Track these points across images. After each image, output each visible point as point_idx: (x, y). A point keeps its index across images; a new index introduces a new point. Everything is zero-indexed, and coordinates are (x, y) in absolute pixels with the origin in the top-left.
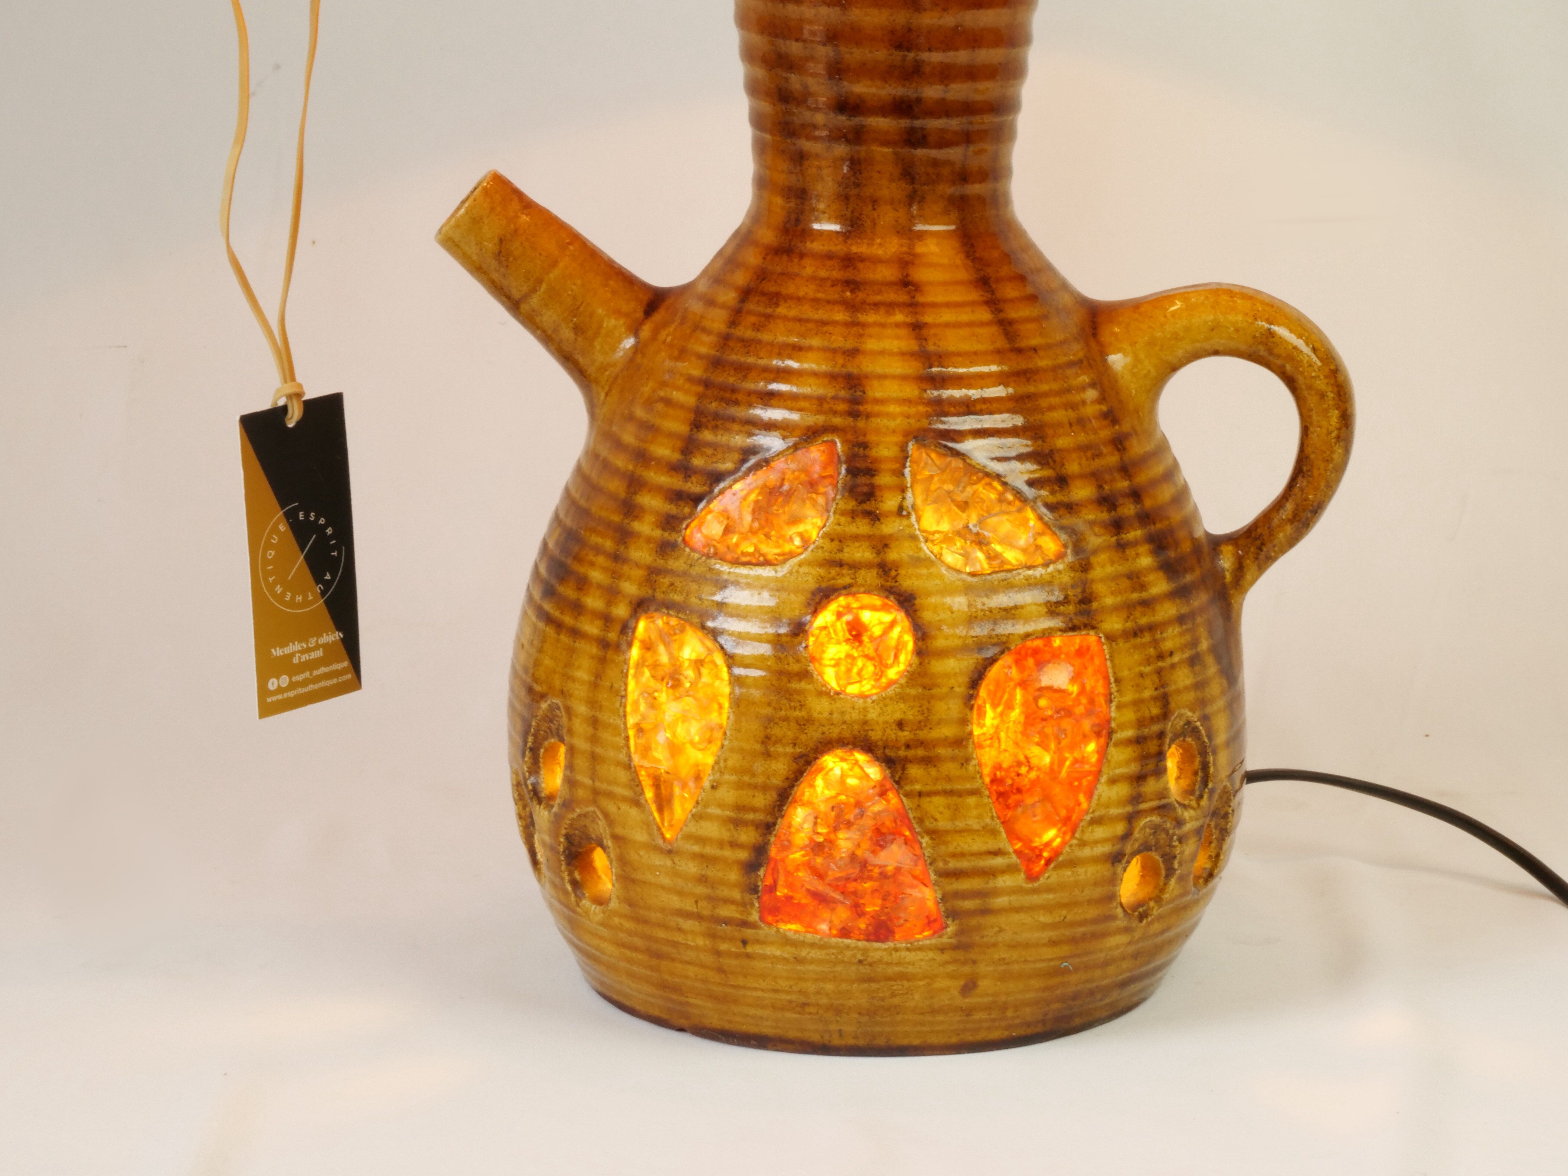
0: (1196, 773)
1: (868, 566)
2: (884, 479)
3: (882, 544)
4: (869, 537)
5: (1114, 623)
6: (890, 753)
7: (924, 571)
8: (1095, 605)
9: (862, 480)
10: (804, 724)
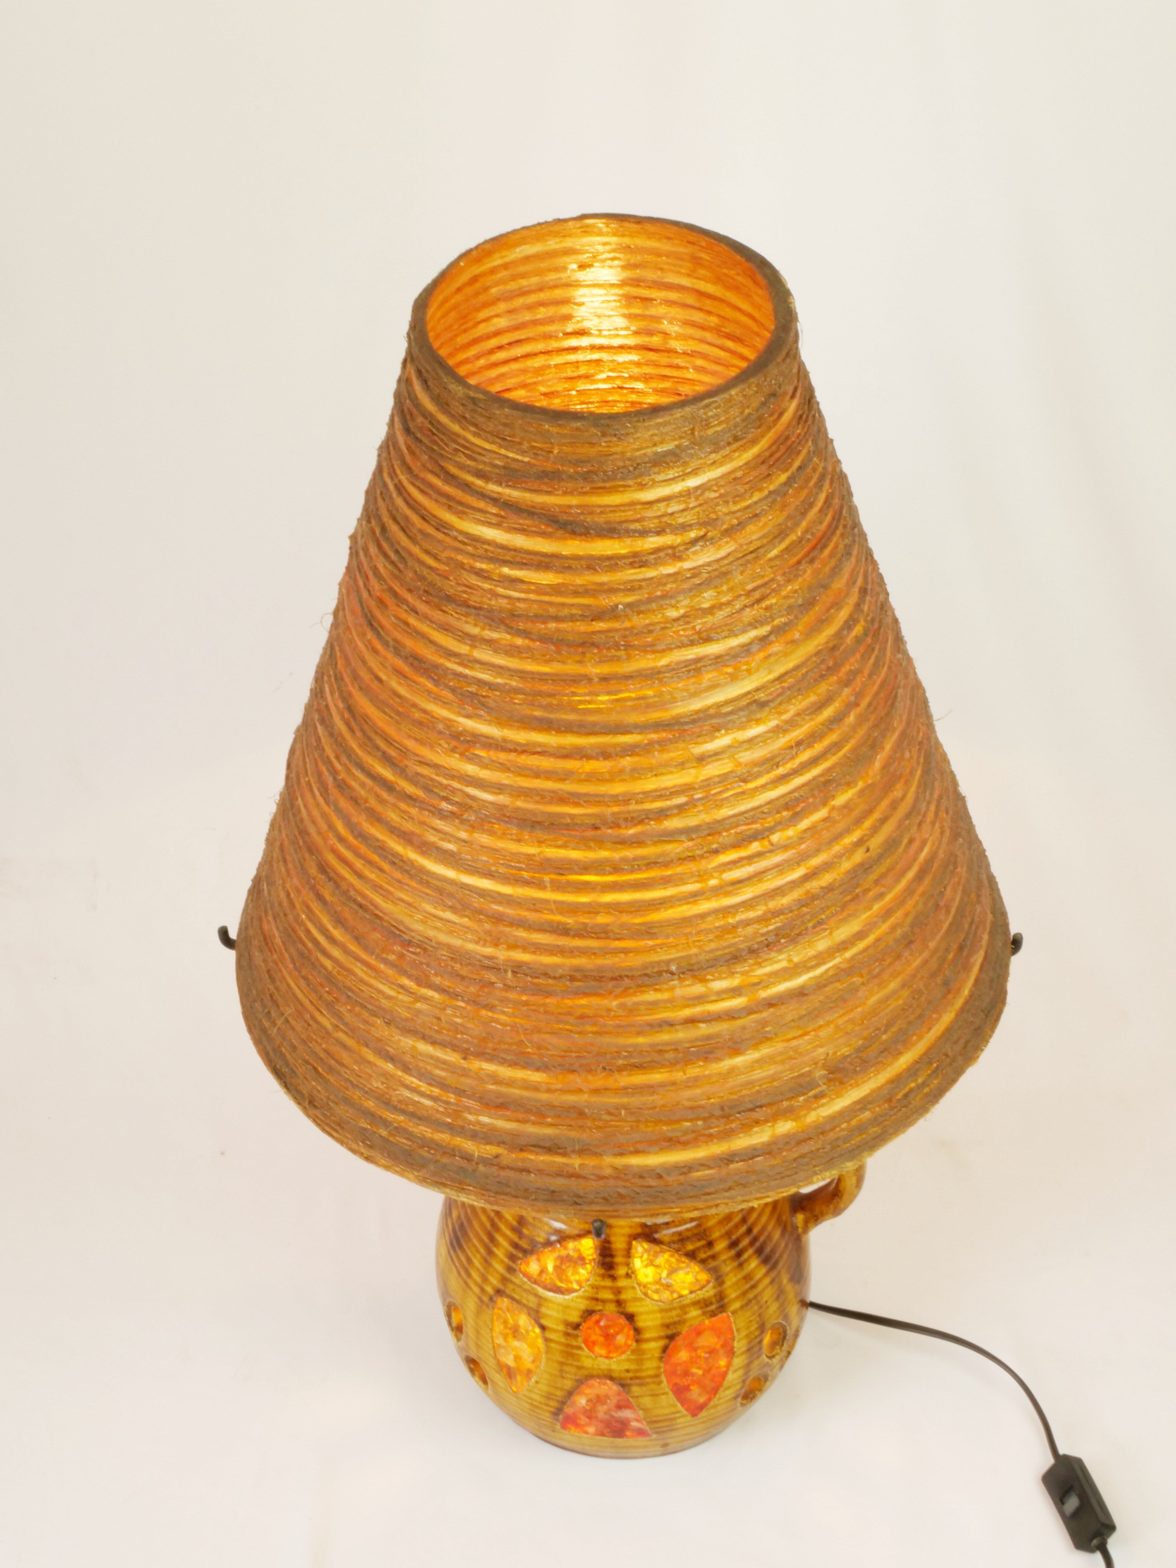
0: (780, 1334)
1: (610, 1301)
2: (619, 1259)
3: (618, 1291)
4: (611, 1288)
5: (736, 1305)
6: (623, 1382)
7: (638, 1304)
8: (726, 1301)
9: (608, 1260)
10: (580, 1368)
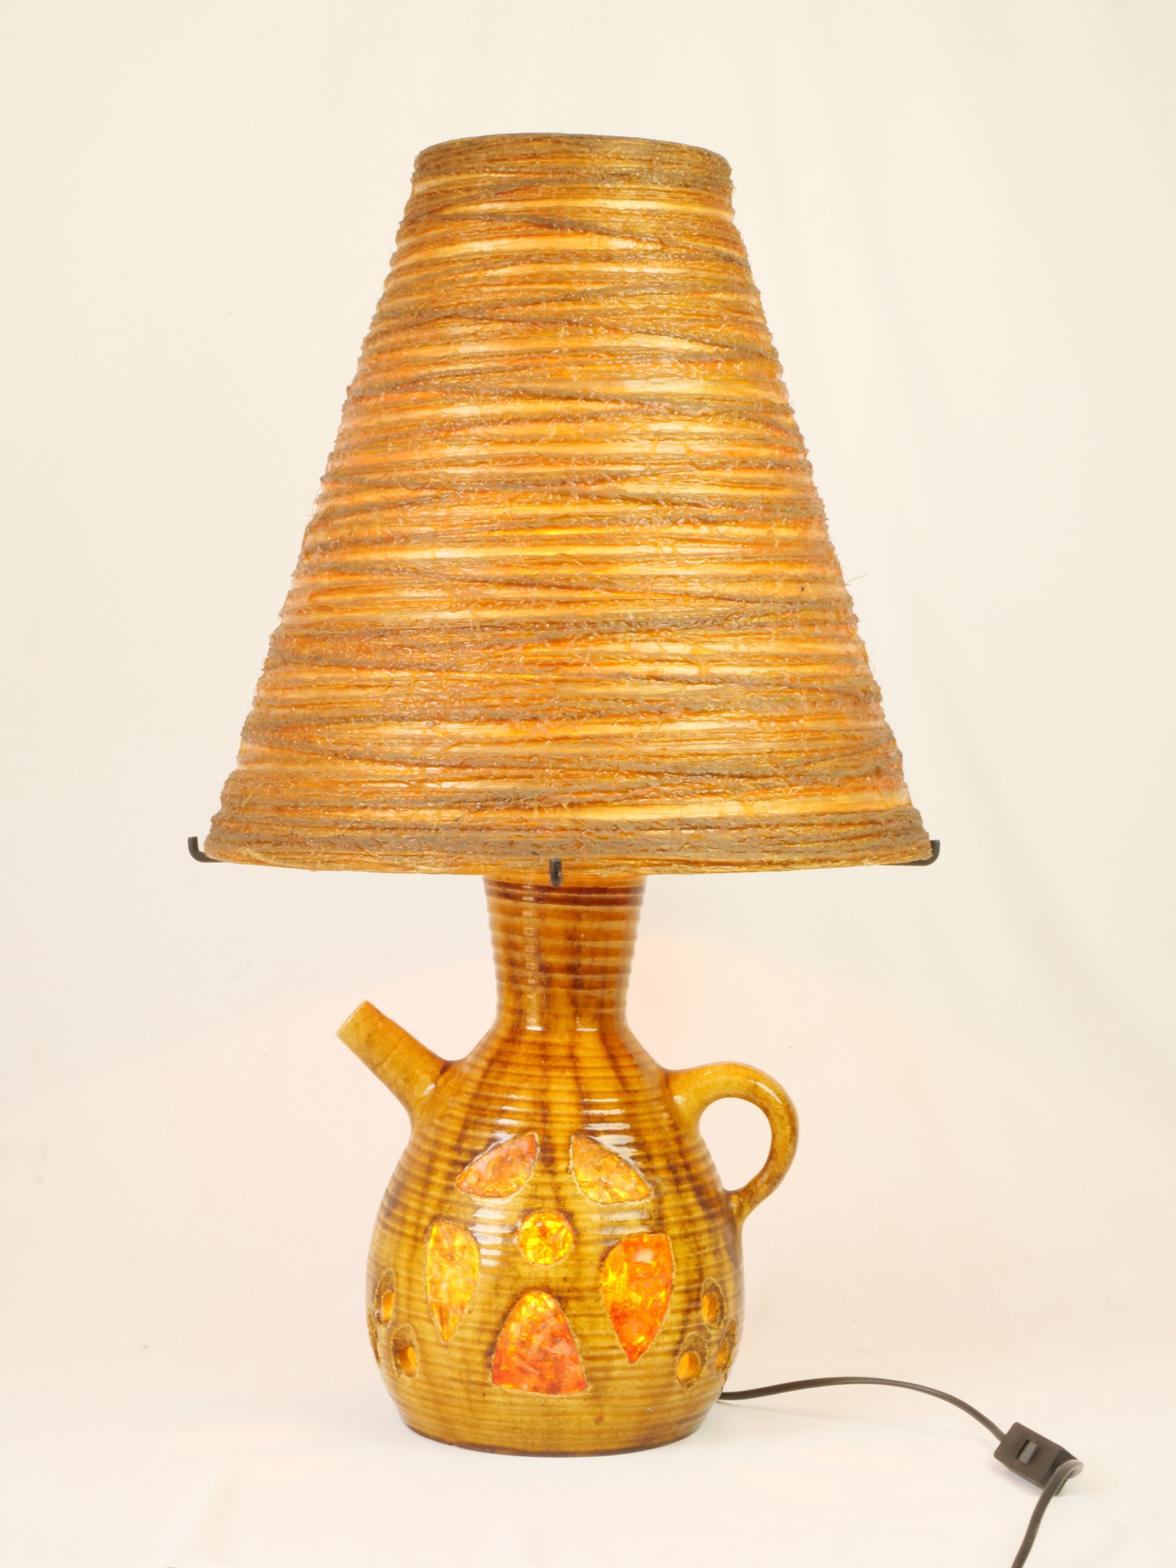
0: (717, 1312)
1: (550, 1198)
2: (559, 1154)
3: (558, 1187)
4: (551, 1184)
5: (675, 1231)
6: (560, 1294)
7: (578, 1201)
8: (665, 1221)
9: (548, 1155)
10: (517, 1278)
